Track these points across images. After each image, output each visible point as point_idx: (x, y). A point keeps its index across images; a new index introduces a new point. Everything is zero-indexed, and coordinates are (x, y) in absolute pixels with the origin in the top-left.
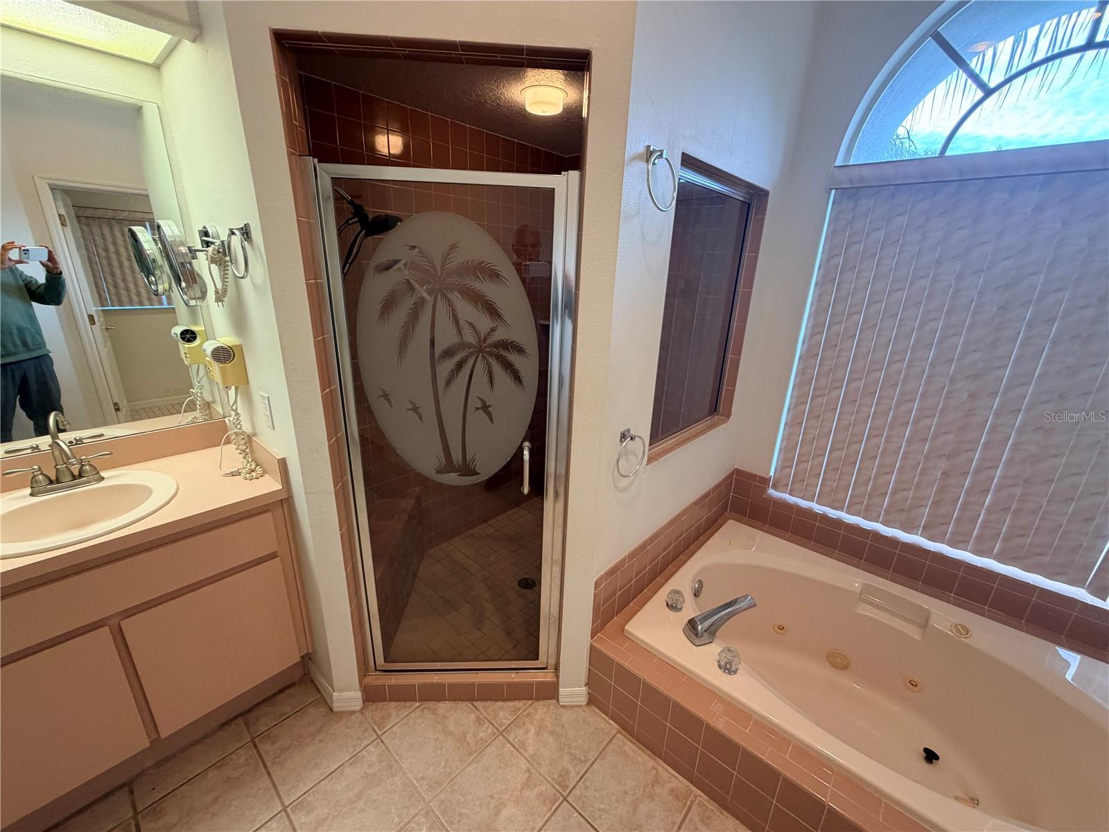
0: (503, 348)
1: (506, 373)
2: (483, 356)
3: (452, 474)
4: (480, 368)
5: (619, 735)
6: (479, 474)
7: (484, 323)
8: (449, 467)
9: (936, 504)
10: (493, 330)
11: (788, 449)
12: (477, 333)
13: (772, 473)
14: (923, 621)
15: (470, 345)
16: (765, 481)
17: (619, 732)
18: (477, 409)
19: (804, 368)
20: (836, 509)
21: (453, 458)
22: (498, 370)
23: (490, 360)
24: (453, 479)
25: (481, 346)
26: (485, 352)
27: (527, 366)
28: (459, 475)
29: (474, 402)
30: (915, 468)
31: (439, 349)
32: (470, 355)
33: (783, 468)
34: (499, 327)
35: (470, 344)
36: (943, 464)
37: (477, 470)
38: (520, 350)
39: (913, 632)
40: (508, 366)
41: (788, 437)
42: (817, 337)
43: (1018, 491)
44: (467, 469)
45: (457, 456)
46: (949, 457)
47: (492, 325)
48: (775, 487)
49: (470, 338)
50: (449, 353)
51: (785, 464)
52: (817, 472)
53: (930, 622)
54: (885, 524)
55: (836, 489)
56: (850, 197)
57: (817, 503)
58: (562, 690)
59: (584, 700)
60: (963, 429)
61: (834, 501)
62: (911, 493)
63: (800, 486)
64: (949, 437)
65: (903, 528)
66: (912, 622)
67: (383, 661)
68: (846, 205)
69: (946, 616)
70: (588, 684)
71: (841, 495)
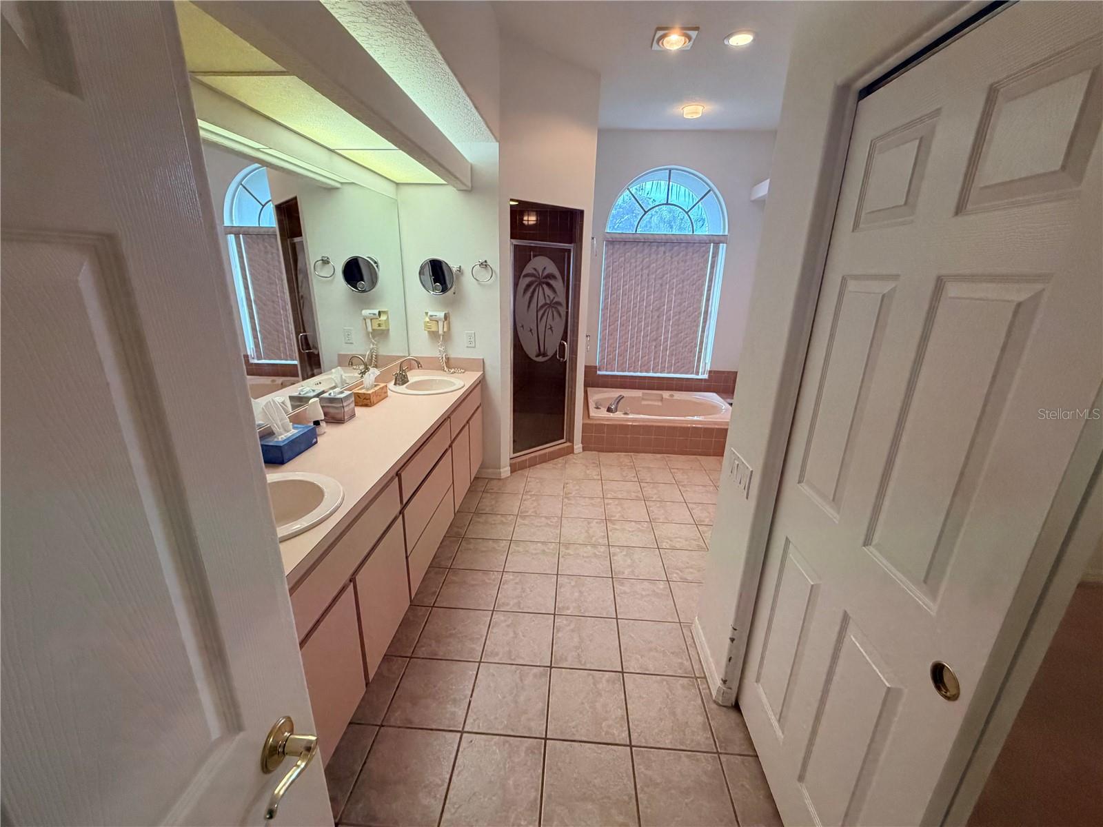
0: (557, 304)
1: (557, 314)
2: (551, 308)
3: (540, 357)
6: (548, 355)
7: (551, 295)
8: (539, 354)
9: (655, 359)
10: (554, 298)
12: (550, 299)
13: (596, 364)
14: (662, 399)
16: (596, 368)
17: (598, 453)
21: (541, 350)
24: (540, 359)
25: (550, 304)
26: (552, 306)
27: (562, 310)
28: (542, 357)
29: (548, 327)
30: (646, 347)
31: (539, 305)
33: (601, 361)
34: (557, 297)
36: (654, 344)
38: (562, 306)
39: (660, 404)
43: (674, 347)
44: (545, 354)
46: (655, 340)
47: (553, 296)
48: (600, 370)
49: (548, 301)
50: (542, 307)
51: (602, 358)
52: (615, 359)
53: (664, 397)
54: (641, 372)
55: (622, 364)
56: (611, 244)
57: (617, 371)
58: (575, 447)
59: (581, 450)
60: (658, 329)
61: (622, 369)
62: (647, 357)
63: (610, 366)
64: (654, 333)
65: (647, 372)
66: (658, 400)
67: (514, 453)
68: (610, 247)
69: (666, 394)
70: (582, 443)
71: (624, 365)
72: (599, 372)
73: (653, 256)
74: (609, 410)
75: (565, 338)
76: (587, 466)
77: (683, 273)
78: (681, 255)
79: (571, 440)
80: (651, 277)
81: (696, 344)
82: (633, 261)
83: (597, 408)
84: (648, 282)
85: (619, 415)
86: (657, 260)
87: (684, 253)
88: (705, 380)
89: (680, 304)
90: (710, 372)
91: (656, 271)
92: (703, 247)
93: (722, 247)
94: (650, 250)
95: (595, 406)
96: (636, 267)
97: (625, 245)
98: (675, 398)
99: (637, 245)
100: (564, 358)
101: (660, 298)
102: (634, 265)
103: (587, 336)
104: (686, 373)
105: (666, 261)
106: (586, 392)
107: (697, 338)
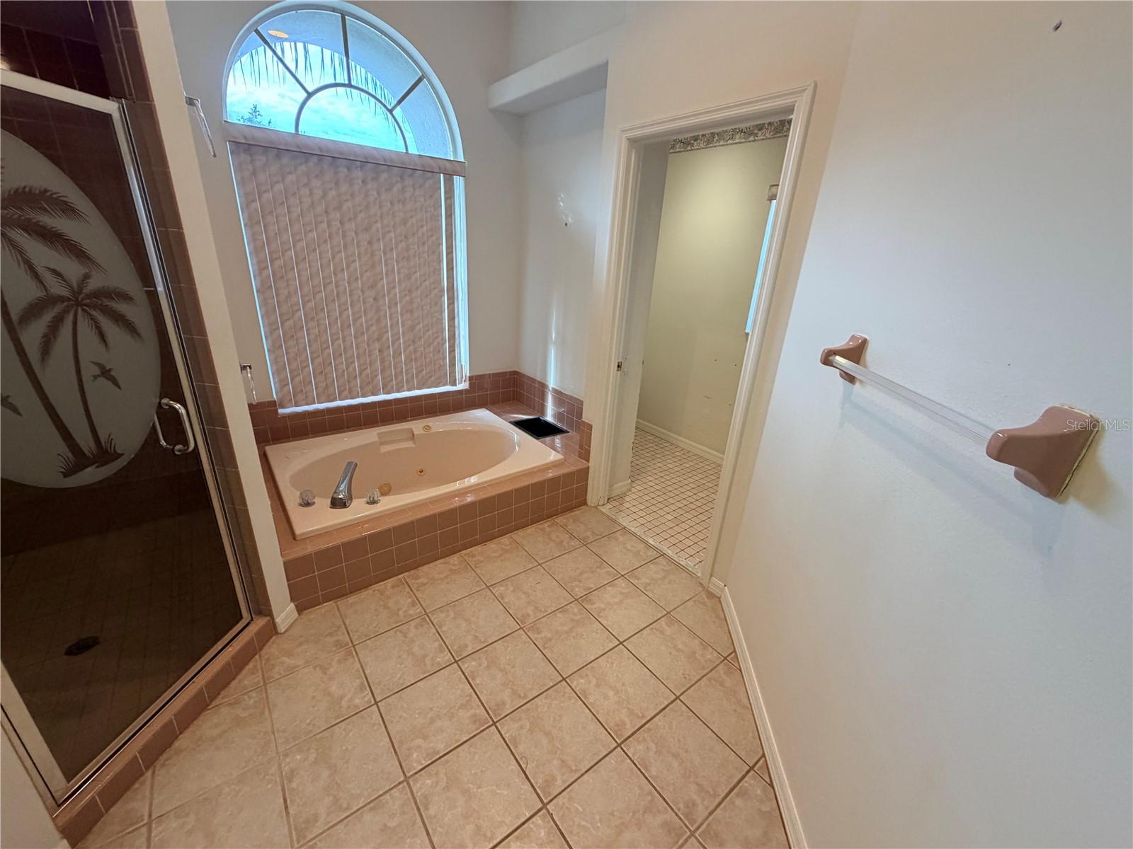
0: (105, 297)
1: (119, 326)
2: (83, 310)
3: (89, 469)
4: (84, 326)
5: (339, 603)
6: (123, 454)
7: (72, 270)
8: (80, 461)
9: (383, 370)
10: (87, 277)
11: (279, 371)
12: (65, 281)
13: (275, 397)
14: (413, 437)
15: (61, 299)
16: (273, 403)
17: (336, 603)
18: (95, 377)
19: (265, 299)
20: (332, 401)
21: (84, 449)
22: (106, 323)
23: (94, 313)
24: (90, 475)
25: (77, 299)
26: (85, 305)
27: (137, 313)
28: (97, 467)
29: (89, 370)
30: (365, 353)
31: (15, 311)
32: (66, 311)
33: (281, 389)
34: (94, 273)
35: (62, 297)
36: (377, 345)
37: (119, 451)
38: (125, 297)
39: (410, 444)
40: (119, 319)
41: (275, 361)
42: (265, 273)
43: (411, 348)
44: (105, 454)
45: (87, 444)
46: (378, 340)
47: (83, 270)
48: (283, 407)
49: (57, 289)
51: (282, 384)
52: (309, 380)
53: (415, 433)
54: (363, 396)
55: (327, 387)
56: (245, 151)
57: (318, 403)
58: (278, 620)
59: (296, 614)
60: (378, 320)
61: (328, 396)
62: (369, 371)
63: (301, 395)
64: (374, 328)
65: (373, 394)
66: (407, 440)
67: (69, 781)
68: (244, 157)
69: (417, 426)
70: (292, 600)
71: (331, 390)
72: (281, 411)
73: (344, 188)
74: (337, 503)
75: (170, 387)
76: (324, 670)
77: (404, 222)
78: (395, 189)
79: (262, 607)
80: (347, 226)
81: (443, 339)
82: (305, 192)
83: (307, 504)
84: (344, 236)
85: (358, 510)
86: (352, 195)
87: (399, 186)
88: (466, 390)
89: (409, 277)
90: (471, 378)
91: (355, 217)
92: (429, 178)
93: (459, 182)
94: (336, 173)
95: (299, 501)
96: (312, 205)
97: (278, 156)
98: (434, 430)
99: (306, 162)
100: (186, 443)
101: (373, 266)
102: (307, 201)
103: (243, 368)
104: (437, 386)
105: (371, 199)
106: (264, 458)
107: (443, 330)
